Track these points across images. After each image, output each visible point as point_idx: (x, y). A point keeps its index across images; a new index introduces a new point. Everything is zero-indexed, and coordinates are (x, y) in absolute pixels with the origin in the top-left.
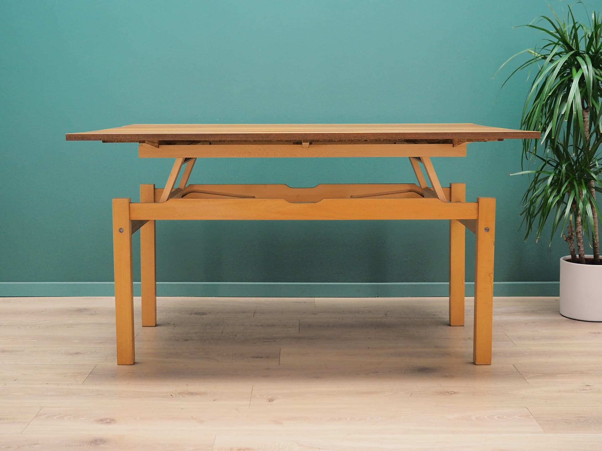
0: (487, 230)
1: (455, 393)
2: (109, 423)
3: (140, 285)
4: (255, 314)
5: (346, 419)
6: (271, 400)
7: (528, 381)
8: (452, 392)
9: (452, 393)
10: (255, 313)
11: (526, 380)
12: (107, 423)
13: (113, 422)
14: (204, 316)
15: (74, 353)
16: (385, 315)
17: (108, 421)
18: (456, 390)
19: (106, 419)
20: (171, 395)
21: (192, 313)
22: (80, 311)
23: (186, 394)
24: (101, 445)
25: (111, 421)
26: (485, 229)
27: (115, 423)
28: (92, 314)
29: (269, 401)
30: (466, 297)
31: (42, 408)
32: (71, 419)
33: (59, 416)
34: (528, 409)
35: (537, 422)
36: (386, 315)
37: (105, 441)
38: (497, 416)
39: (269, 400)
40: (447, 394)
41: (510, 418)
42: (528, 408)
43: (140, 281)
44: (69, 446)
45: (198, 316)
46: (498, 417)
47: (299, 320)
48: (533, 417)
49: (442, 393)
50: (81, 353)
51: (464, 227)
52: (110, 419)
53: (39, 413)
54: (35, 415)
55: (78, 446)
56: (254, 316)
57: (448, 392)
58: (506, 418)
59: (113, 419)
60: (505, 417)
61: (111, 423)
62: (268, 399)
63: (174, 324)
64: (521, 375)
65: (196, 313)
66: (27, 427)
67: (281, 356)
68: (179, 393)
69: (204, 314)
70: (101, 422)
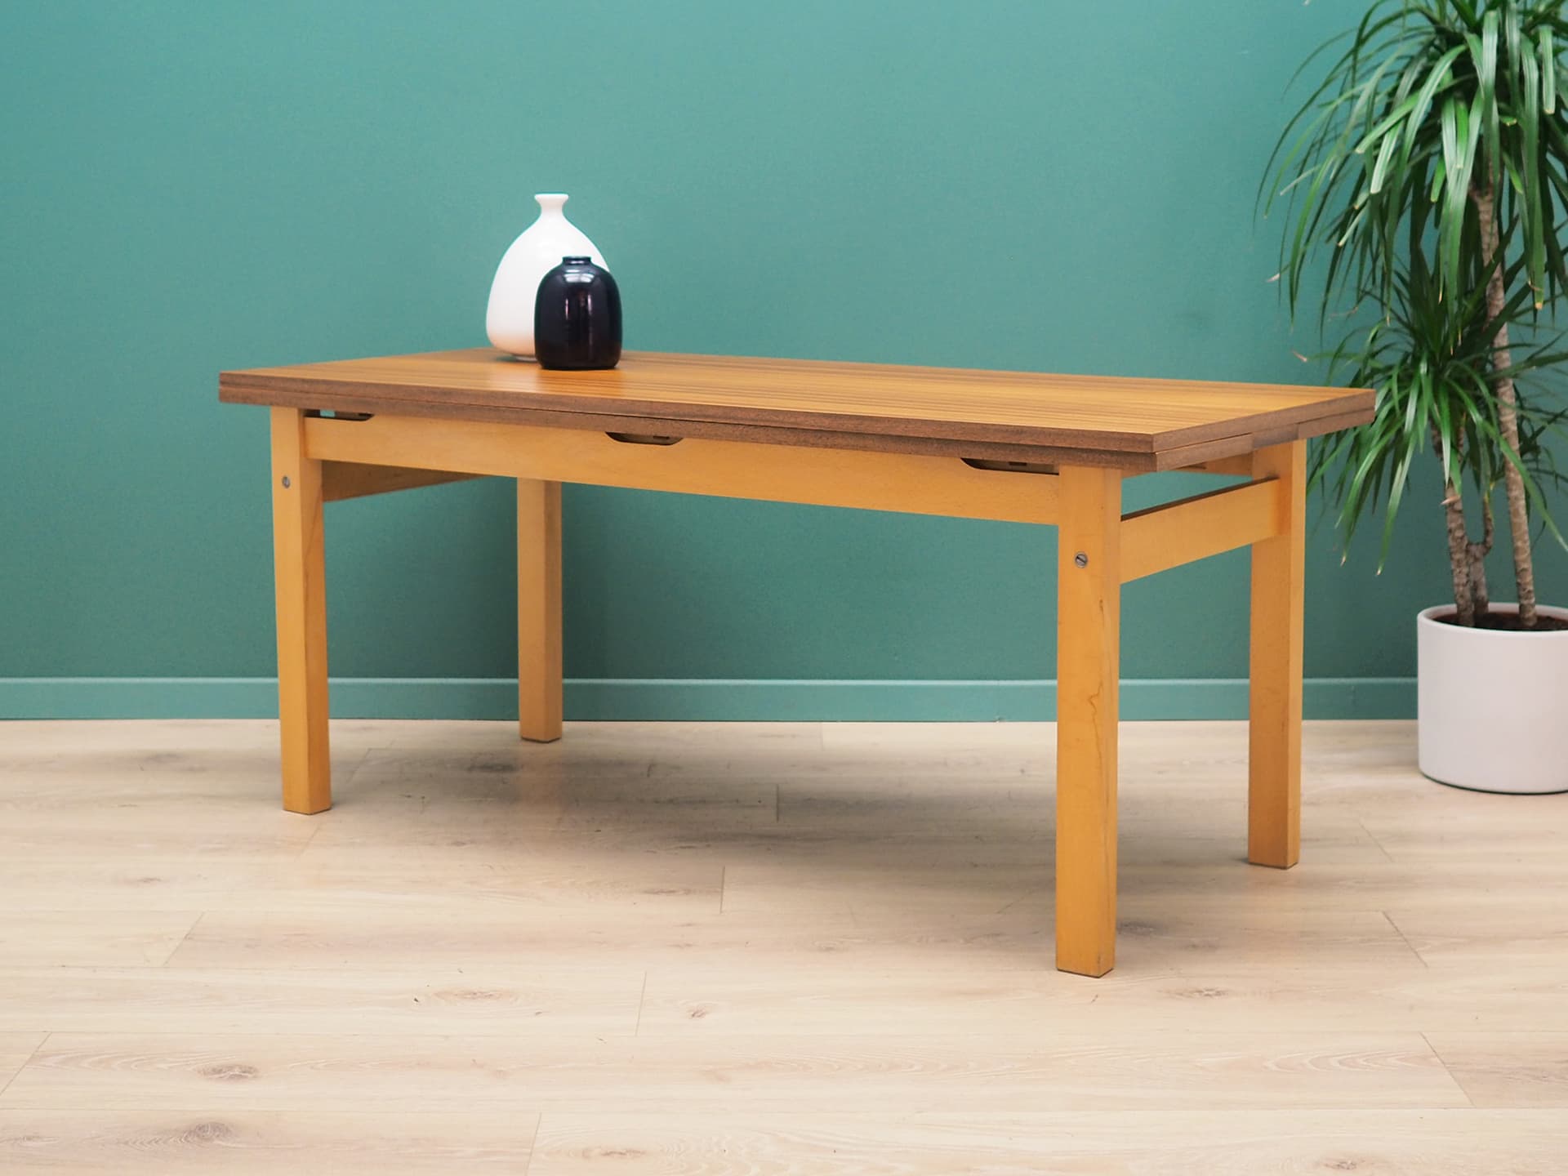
0: (1081, 560)
1: (1218, 993)
2: (240, 1077)
4: (652, 769)
5: (911, 1066)
6: (699, 1014)
7: (1426, 958)
8: (1211, 990)
9: (1210, 993)
10: (651, 765)
11: (1419, 957)
12: (232, 1077)
13: (249, 1075)
14: (511, 777)
15: (139, 881)
16: (1020, 774)
17: (237, 1071)
18: (1221, 985)
19: (231, 1068)
20: (416, 1000)
21: (474, 767)
23: (455, 996)
24: (217, 1142)
25: (245, 1072)
27: (255, 1077)
28: (191, 770)
29: (693, 1015)
31: (48, 1036)
32: (133, 1066)
33: (97, 1058)
34: (1424, 1038)
35: (1451, 1074)
36: (1022, 771)
37: (228, 1130)
38: (1340, 1058)
39: (693, 1013)
40: (1197, 995)
41: (1374, 1066)
42: (1426, 1035)
44: (126, 1143)
45: (493, 775)
46: (1340, 1062)
47: (777, 786)
48: (1439, 1061)
49: (1181, 994)
50: (159, 880)
52: (240, 1067)
53: (40, 1050)
54: (28, 1057)
55: (150, 1143)
56: (648, 775)
57: (1201, 992)
58: (1365, 1064)
59: (251, 1068)
60: (1361, 1061)
61: (246, 1078)
62: (690, 1011)
63: (423, 798)
64: (1406, 940)
66: (7, 1090)
67: (725, 888)
68: (438, 994)
69: (507, 768)
70: (217, 1076)
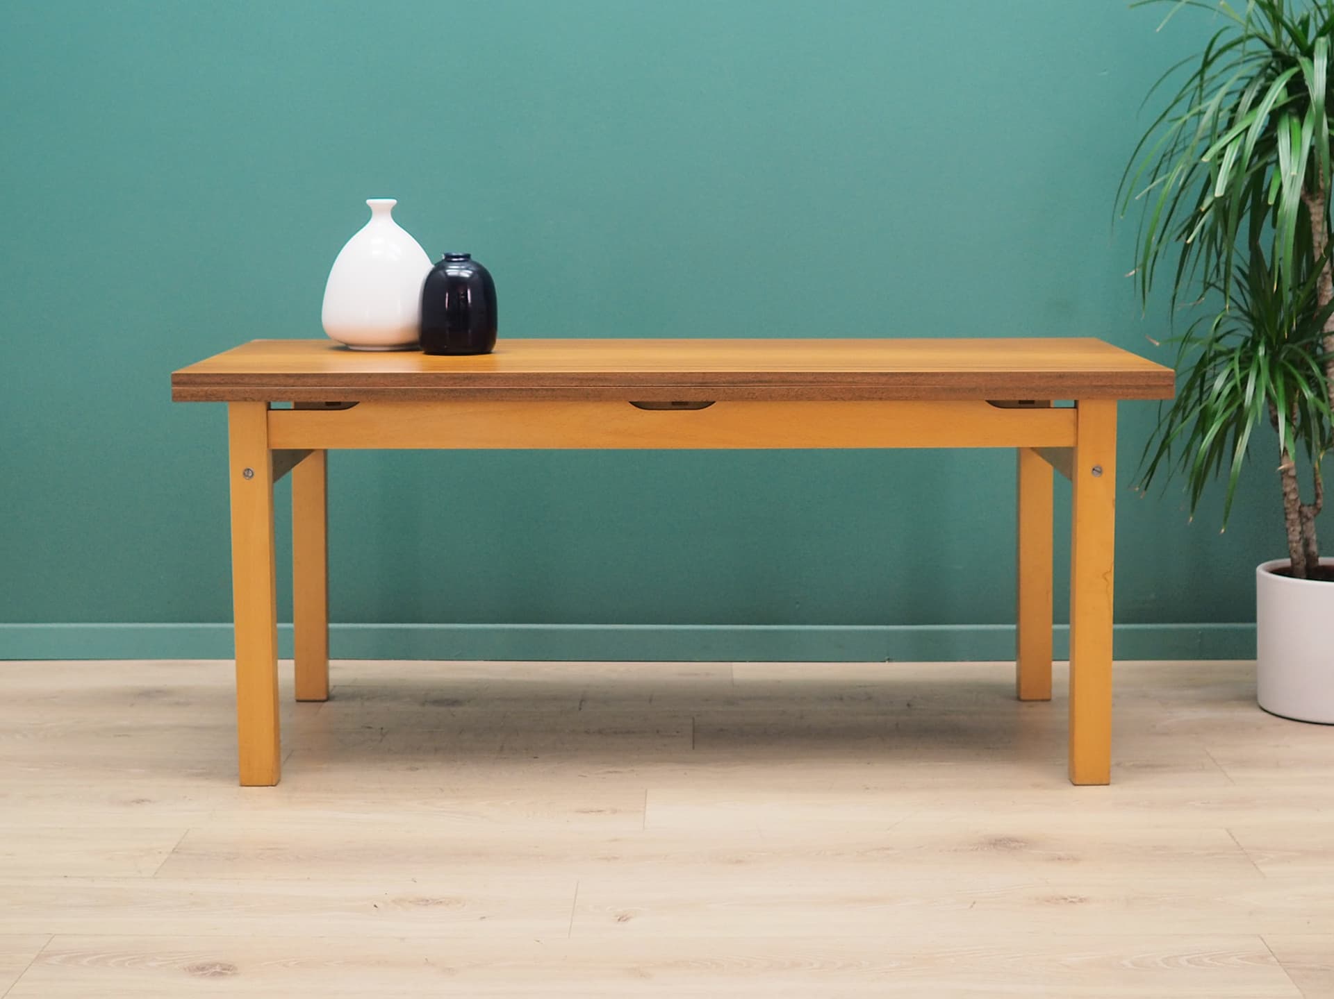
1: (1081, 900)
2: (221, 974)
3: (290, 629)
4: (583, 703)
5: (811, 964)
6: (625, 918)
7: (1263, 869)
8: (1075, 897)
9: (1073, 900)
10: (582, 701)
11: (1257, 868)
12: (214, 974)
13: (229, 972)
14: (458, 710)
15: (133, 801)
16: (907, 707)
17: (218, 969)
18: (1083, 893)
19: (213, 965)
20: (375, 906)
21: (426, 701)
22: (148, 695)
23: (410, 902)
25: (224, 969)
26: (1094, 469)
27: (235, 974)
28: (178, 704)
29: (619, 920)
30: (1054, 660)
31: (52, 938)
32: (127, 964)
33: (94, 957)
34: (1262, 939)
35: (1286, 971)
36: (909, 705)
38: (1188, 957)
39: (619, 917)
40: (1063, 901)
41: (1218, 964)
42: (1264, 937)
43: (292, 622)
45: (442, 709)
46: (1189, 961)
47: (693, 719)
48: (1275, 960)
49: (1049, 901)
50: (149, 801)
51: (1049, 468)
52: (221, 965)
53: (45, 950)
54: (35, 955)
56: (580, 709)
57: (1065, 899)
58: (1211, 962)
59: (230, 966)
60: (1206, 960)
61: (226, 974)
62: (616, 915)
63: (382, 728)
64: (1246, 853)
65: (438, 702)
66: (15, 985)
67: (647, 807)
68: (395, 901)
69: (455, 702)
70: (200, 972)
